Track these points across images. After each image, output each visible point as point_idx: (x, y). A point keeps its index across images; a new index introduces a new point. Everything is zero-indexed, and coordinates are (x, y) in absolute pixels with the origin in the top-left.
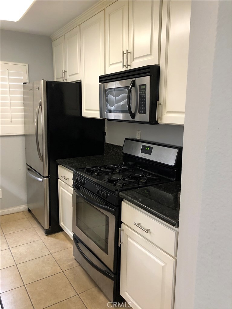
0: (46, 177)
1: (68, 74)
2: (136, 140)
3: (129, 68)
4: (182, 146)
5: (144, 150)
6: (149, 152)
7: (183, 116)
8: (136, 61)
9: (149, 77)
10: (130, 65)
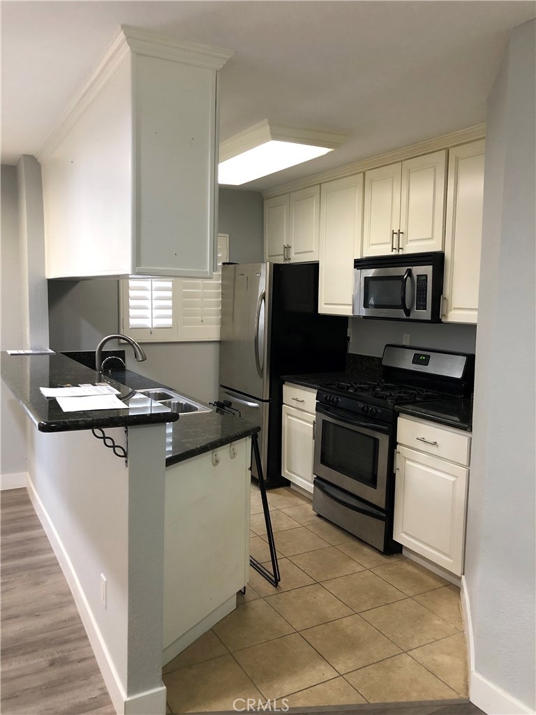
0: (266, 401)
1: (292, 251)
2: (404, 347)
3: (401, 252)
4: (473, 353)
5: (417, 360)
6: (426, 362)
7: (476, 313)
8: (410, 244)
9: (431, 266)
10: (402, 249)
